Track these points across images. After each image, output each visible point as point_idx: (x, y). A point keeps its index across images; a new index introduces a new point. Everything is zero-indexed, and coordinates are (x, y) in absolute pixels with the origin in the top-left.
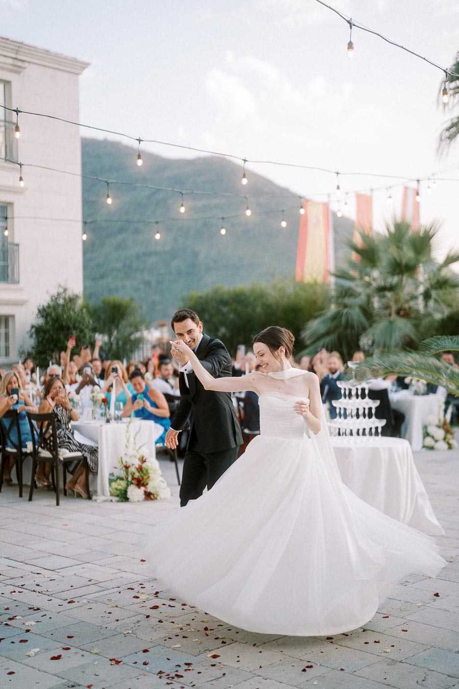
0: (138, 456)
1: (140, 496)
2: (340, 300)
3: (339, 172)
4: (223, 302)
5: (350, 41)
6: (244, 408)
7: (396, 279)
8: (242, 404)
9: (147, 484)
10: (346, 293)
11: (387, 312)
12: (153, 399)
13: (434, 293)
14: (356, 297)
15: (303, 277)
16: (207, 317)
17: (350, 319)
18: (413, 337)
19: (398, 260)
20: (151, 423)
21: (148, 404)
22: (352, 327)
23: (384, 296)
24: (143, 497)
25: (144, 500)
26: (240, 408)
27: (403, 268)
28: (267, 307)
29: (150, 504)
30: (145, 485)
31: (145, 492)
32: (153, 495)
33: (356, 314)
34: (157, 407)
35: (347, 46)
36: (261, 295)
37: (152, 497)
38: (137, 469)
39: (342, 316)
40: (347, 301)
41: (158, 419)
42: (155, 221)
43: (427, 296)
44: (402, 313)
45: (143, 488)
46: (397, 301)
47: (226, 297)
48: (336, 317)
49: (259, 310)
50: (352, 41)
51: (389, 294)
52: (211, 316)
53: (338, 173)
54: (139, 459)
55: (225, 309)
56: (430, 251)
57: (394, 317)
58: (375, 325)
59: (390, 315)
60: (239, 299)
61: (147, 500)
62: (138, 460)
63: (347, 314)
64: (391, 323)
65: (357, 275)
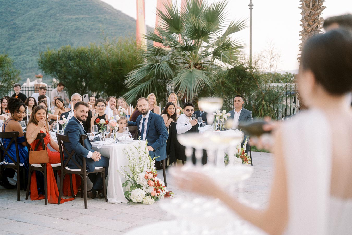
2: (153, 58)
4: (70, 58)
7: (192, 42)
10: (159, 52)
11: (187, 65)
13: (222, 52)
14: (164, 55)
16: (58, 68)
18: (207, 83)
19: (197, 28)
22: (163, 76)
23: (184, 54)
27: (199, 33)
28: (101, 62)
33: (164, 66)
36: (97, 54)
39: (154, 68)
40: (157, 57)
44: (198, 66)
46: (194, 58)
47: (72, 54)
49: (96, 64)
51: (188, 53)
52: (61, 67)
55: (71, 63)
56: (217, 22)
57: (192, 69)
58: (178, 75)
59: (190, 67)
60: (81, 55)
64: (191, 73)
65: (165, 38)
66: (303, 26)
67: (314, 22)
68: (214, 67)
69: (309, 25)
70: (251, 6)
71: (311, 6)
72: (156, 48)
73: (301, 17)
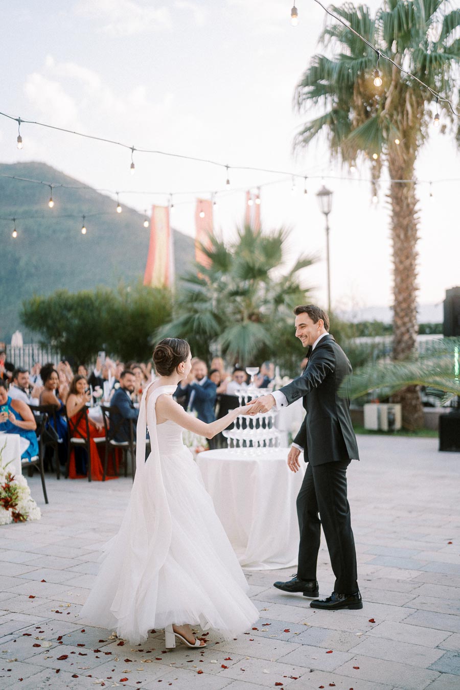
0: (6, 474)
1: (8, 519)
2: (189, 305)
3: (229, 166)
4: (67, 307)
5: (294, 7)
6: (110, 418)
7: (245, 284)
8: (107, 413)
9: (16, 505)
10: (197, 297)
11: (238, 317)
12: (17, 410)
13: (287, 298)
14: (206, 301)
15: (150, 282)
16: (50, 322)
17: (202, 324)
18: (268, 343)
19: (251, 265)
20: (16, 437)
21: (13, 417)
22: (204, 332)
23: (235, 301)
24: (11, 518)
25: (12, 523)
26: (106, 417)
27: (255, 273)
28: (112, 311)
29: (20, 527)
30: (13, 506)
31: (13, 513)
32: (22, 516)
33: (207, 320)
34: (22, 419)
35: (290, 12)
36: (107, 300)
37: (21, 518)
38: (4, 489)
39: (194, 321)
40: (196, 305)
41: (22, 432)
42: (12, 218)
43: (279, 301)
44: (254, 317)
45: (11, 509)
46: (249, 306)
47: (70, 302)
48: (187, 322)
49: (104, 315)
50: (296, 7)
51: (239, 299)
53: (227, 167)
54: (6, 478)
55: (69, 315)
56: (280, 256)
57: (246, 322)
58: (227, 331)
59: (242, 319)
60: (84, 305)
61: (16, 522)
62: (4, 478)
63: (198, 318)
64: (244, 328)
65: (207, 279)
66: (394, 263)
67: (407, 257)
68: (277, 318)
69: (401, 262)
70: (328, 229)
71: (402, 236)
72: (194, 294)
73: (391, 251)
